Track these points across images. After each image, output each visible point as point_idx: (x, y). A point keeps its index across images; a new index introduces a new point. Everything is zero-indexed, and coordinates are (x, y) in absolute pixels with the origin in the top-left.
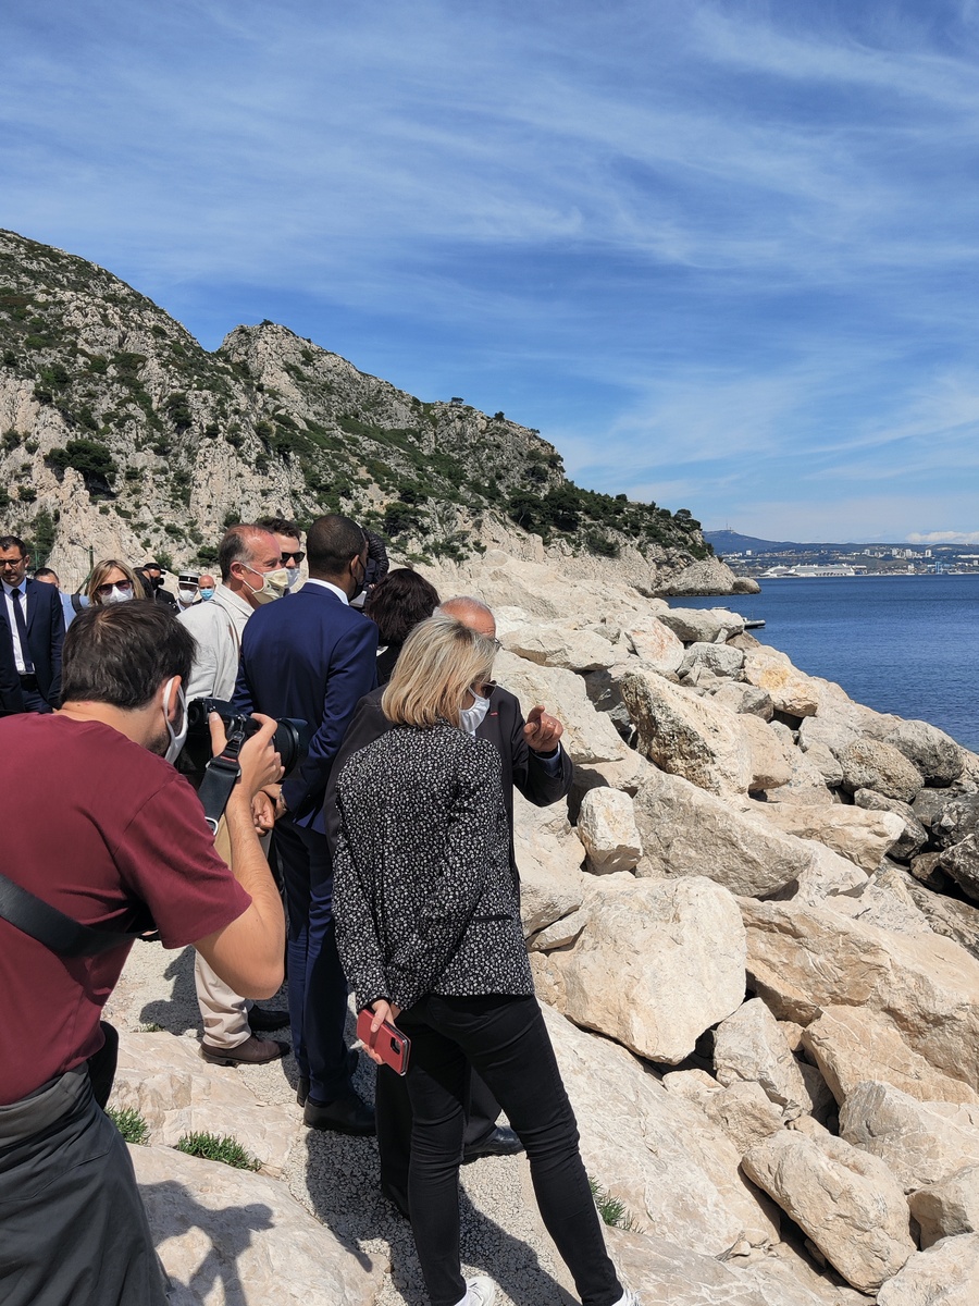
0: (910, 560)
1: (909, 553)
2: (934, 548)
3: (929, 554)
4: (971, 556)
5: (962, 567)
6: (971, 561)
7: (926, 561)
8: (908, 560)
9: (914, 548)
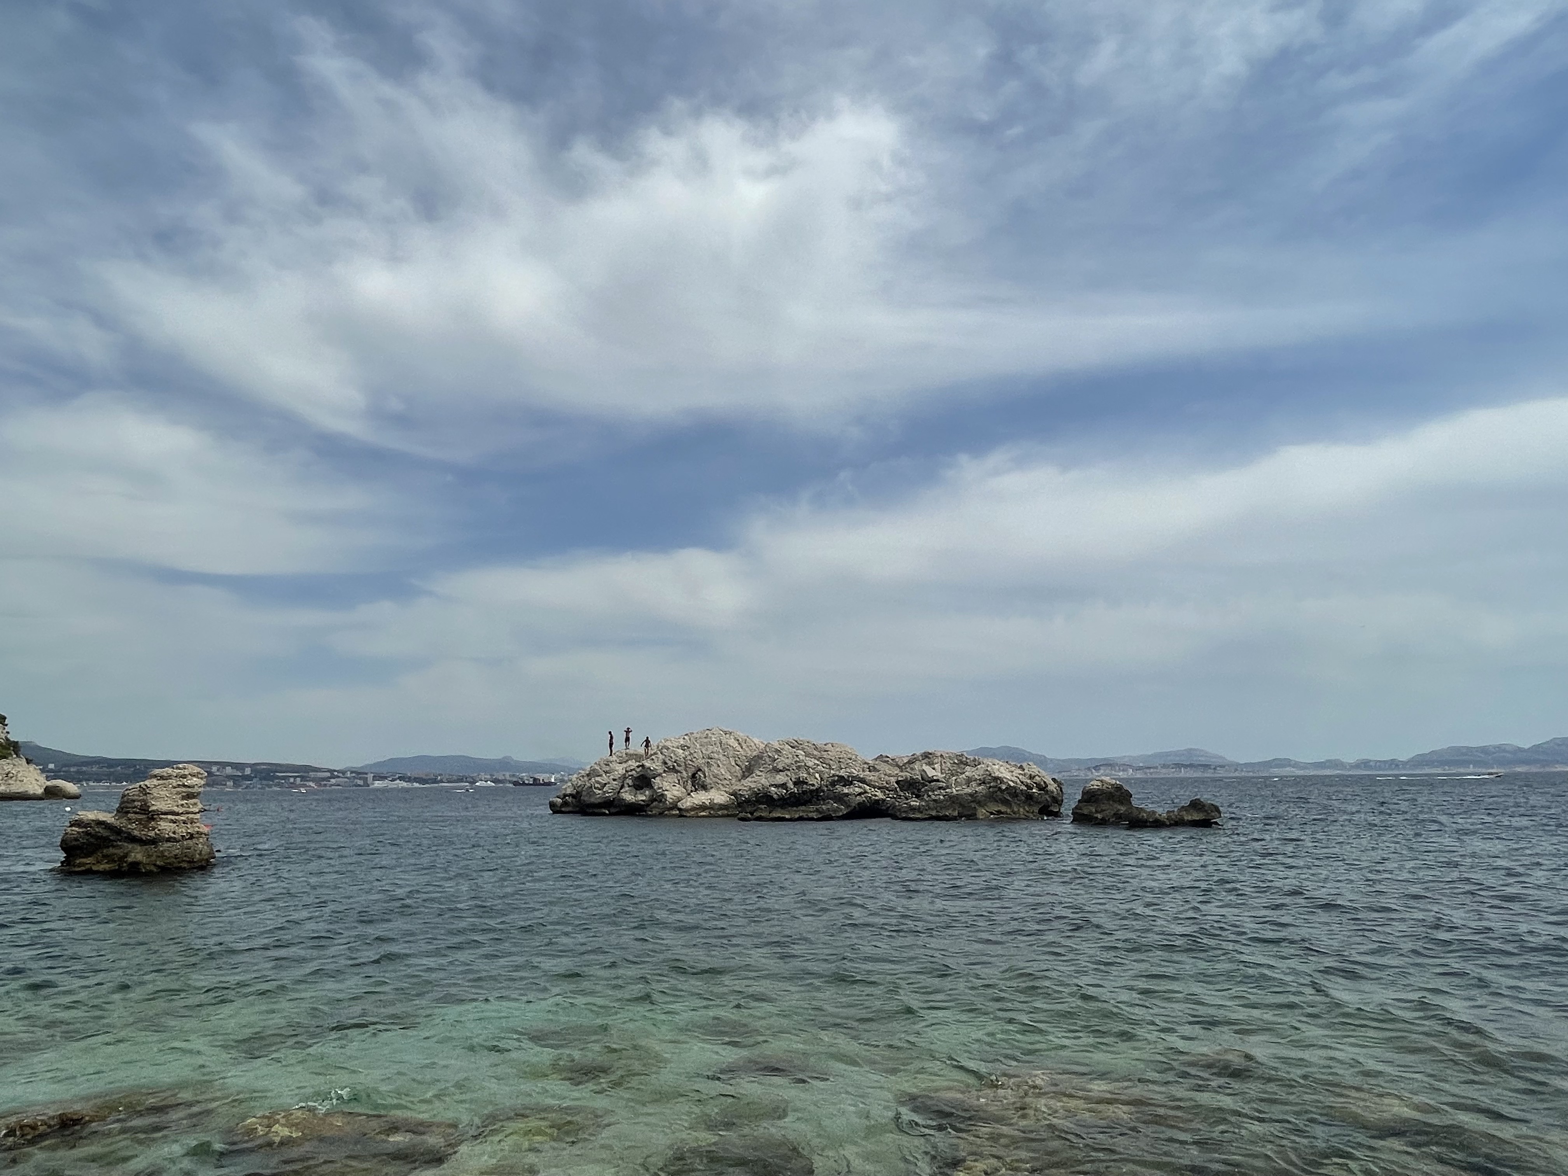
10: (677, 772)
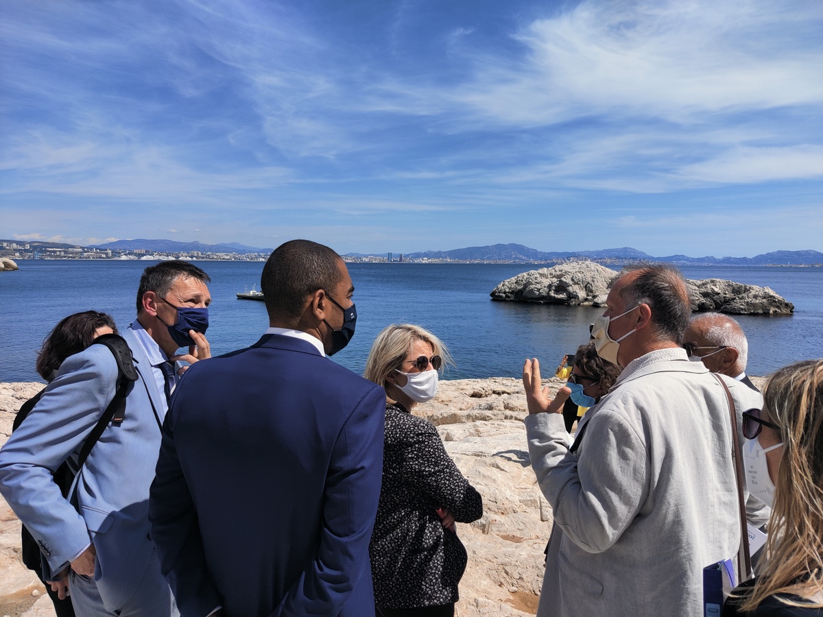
0: (16, 250)
1: (14, 246)
2: (30, 243)
3: (28, 247)
4: (55, 249)
5: (50, 255)
6: (55, 252)
7: (26, 251)
8: (14, 250)
9: (18, 243)
10: (578, 284)
